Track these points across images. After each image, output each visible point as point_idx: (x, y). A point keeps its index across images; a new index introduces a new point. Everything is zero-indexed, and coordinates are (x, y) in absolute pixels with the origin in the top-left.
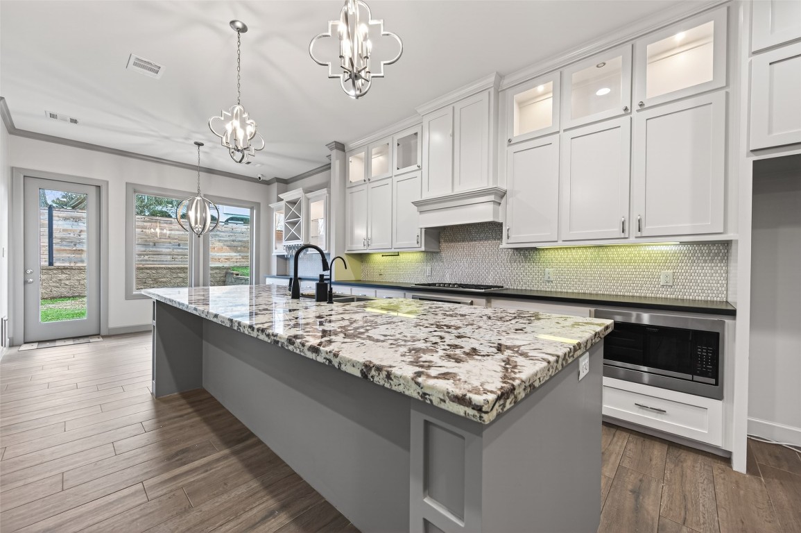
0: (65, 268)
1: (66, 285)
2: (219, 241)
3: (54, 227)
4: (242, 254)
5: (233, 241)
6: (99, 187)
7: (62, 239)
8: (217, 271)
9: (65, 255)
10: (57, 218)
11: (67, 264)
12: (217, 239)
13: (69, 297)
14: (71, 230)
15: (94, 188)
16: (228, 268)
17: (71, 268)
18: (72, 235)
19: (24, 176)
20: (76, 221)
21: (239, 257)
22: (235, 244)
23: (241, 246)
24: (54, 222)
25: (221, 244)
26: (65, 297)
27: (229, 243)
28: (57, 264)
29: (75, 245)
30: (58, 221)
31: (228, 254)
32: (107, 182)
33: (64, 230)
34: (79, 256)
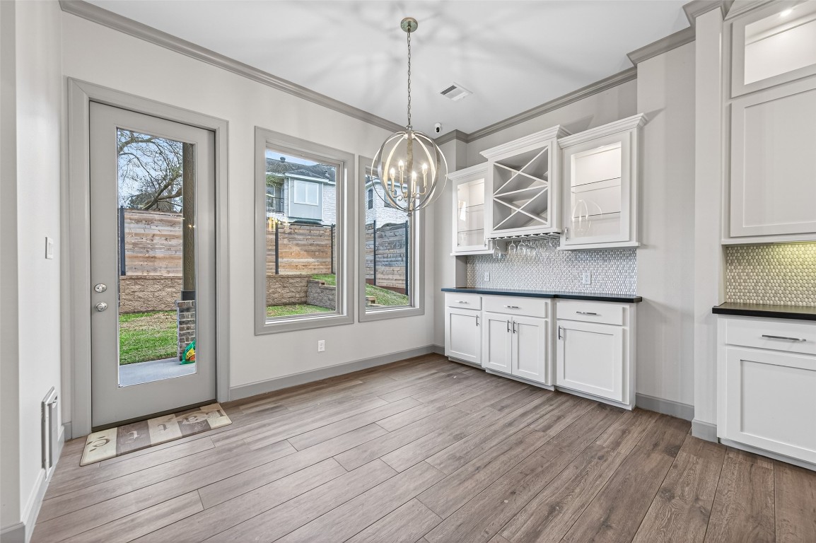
0: (138, 278)
1: (140, 298)
2: (297, 245)
3: (126, 230)
4: (321, 260)
5: (311, 245)
6: (214, 132)
7: (135, 245)
8: (298, 280)
9: (137, 263)
10: (129, 221)
11: (139, 274)
12: (295, 242)
13: (143, 313)
14: (143, 234)
15: (205, 133)
16: (308, 276)
17: (145, 278)
18: (144, 240)
19: (91, 100)
20: (148, 224)
21: (316, 263)
22: (313, 248)
23: (319, 251)
24: (126, 225)
25: (298, 249)
26: (138, 312)
27: (306, 248)
28: (129, 273)
29: (148, 251)
30: (129, 223)
31: (306, 260)
32: (227, 122)
33: (136, 234)
34: (152, 264)
